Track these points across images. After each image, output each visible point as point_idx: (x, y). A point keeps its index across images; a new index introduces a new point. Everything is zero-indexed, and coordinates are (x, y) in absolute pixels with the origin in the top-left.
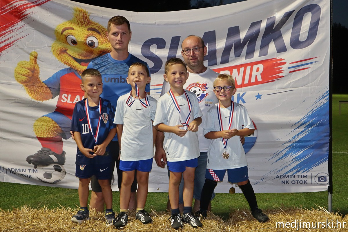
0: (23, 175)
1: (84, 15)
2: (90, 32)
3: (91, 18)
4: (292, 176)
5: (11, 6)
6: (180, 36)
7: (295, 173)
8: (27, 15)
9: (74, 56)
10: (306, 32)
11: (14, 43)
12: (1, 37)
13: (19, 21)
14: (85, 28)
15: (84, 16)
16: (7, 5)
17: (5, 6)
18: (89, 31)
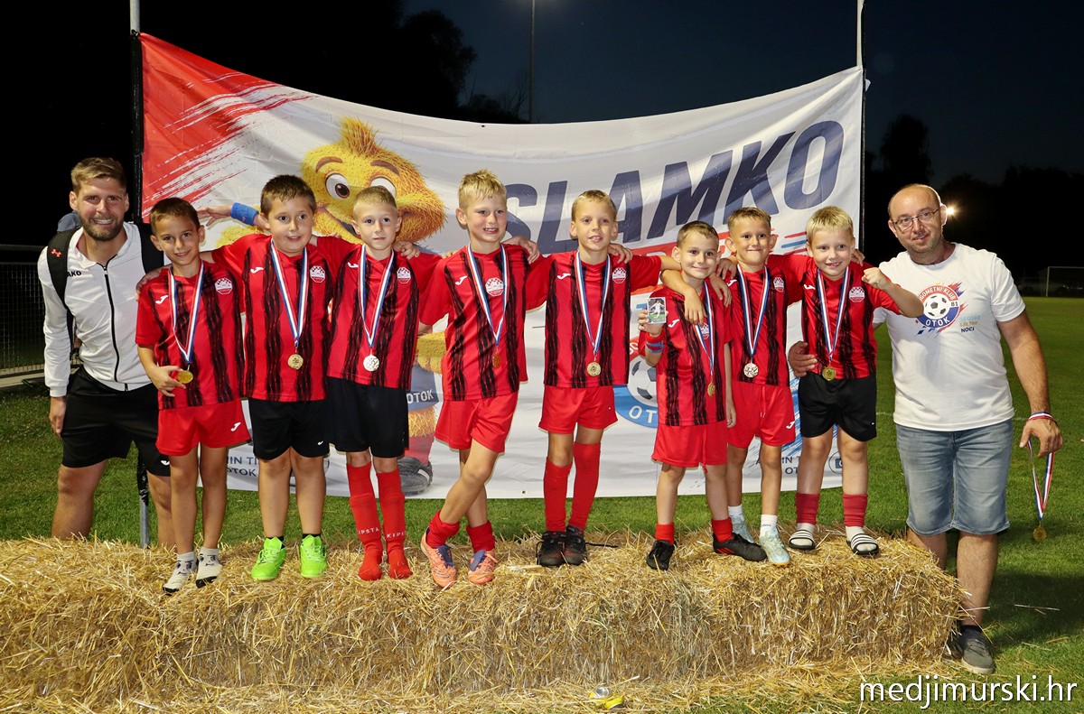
0: (235, 470)
1: (363, 133)
2: (378, 169)
3: (377, 142)
4: (787, 458)
5: (207, 108)
6: (566, 182)
7: (793, 452)
8: (241, 128)
9: (342, 220)
10: (816, 175)
11: (213, 187)
12: (186, 174)
13: (224, 142)
14: (367, 160)
15: (363, 138)
16: (198, 105)
17: (193, 108)
18: (376, 167)
